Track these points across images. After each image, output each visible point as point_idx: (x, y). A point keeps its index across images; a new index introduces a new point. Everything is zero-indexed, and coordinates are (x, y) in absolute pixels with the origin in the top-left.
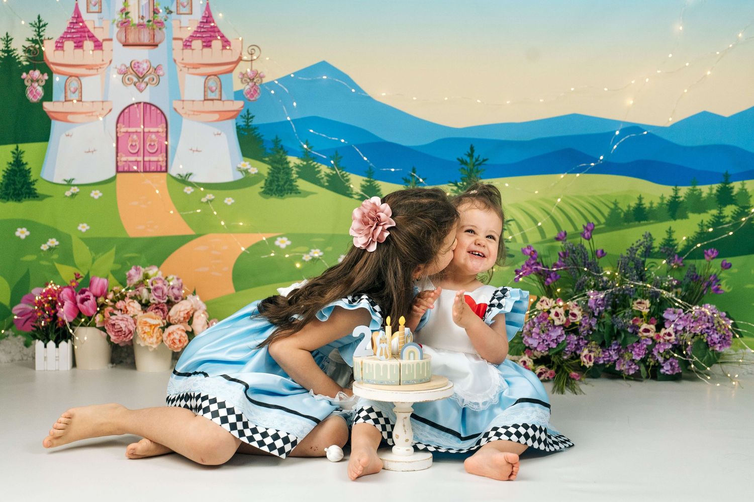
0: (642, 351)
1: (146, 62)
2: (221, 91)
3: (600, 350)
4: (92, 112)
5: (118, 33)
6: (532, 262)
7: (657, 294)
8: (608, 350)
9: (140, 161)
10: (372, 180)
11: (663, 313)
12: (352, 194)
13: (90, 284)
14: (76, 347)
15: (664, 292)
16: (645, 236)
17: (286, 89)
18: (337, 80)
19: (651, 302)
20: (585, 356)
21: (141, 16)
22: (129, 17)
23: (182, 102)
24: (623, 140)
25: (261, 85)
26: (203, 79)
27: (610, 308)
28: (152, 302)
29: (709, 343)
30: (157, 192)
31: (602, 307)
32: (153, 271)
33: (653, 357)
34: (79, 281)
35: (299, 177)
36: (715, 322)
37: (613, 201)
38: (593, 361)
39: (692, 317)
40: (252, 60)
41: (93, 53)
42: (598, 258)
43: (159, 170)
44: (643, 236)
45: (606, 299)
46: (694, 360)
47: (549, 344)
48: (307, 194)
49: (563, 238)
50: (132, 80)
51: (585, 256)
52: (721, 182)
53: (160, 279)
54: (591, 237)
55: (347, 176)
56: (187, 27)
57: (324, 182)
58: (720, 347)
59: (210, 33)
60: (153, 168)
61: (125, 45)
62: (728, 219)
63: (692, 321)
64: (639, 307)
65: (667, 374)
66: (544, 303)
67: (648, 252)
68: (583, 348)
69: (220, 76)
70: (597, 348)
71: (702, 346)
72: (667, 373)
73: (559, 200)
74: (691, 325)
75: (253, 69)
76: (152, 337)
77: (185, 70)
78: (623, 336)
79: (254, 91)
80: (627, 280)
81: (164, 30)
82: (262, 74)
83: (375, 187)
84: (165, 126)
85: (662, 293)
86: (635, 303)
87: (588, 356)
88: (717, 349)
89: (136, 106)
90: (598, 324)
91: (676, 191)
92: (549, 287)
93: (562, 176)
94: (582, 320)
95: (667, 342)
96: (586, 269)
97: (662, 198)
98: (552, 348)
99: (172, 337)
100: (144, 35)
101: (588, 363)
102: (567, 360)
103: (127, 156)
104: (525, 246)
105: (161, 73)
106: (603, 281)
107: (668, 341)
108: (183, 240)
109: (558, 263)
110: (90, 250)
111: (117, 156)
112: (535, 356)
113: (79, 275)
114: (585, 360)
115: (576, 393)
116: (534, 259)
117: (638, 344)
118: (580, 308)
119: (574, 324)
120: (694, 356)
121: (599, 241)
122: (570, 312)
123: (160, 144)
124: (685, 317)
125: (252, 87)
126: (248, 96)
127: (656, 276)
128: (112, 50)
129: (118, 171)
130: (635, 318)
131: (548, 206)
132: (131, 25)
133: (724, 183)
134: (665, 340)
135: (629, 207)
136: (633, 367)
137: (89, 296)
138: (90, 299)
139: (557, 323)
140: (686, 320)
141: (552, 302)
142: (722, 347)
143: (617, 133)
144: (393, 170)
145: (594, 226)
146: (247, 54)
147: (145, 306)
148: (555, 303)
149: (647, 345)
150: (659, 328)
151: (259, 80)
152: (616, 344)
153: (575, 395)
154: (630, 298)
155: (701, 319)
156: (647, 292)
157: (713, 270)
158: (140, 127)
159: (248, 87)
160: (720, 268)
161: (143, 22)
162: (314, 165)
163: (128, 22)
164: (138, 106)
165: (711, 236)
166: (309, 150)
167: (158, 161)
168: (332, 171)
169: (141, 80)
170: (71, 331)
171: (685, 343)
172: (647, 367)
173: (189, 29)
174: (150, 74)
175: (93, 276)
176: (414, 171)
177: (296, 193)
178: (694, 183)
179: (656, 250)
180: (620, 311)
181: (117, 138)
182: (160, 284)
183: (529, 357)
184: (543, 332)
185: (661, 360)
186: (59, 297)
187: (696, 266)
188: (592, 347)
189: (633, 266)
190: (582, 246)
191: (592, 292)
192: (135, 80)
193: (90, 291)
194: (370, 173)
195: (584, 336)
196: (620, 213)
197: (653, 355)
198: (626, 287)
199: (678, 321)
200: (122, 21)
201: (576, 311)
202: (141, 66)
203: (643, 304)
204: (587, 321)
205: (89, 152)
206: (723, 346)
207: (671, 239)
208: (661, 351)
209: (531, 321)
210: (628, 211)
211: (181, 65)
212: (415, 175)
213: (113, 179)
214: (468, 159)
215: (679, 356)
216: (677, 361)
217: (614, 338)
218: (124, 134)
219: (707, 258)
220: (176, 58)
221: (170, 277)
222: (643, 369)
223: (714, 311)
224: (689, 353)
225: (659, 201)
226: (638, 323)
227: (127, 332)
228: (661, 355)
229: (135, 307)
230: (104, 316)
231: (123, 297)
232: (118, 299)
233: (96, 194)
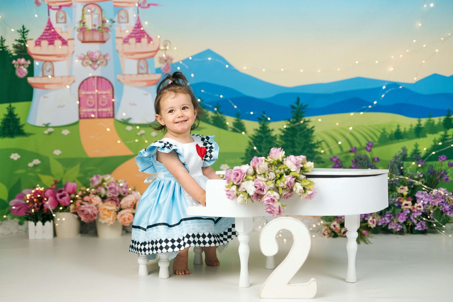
0: (404, 217)
1: (98, 52)
2: (147, 68)
3: (379, 217)
4: (61, 83)
7: (412, 183)
8: (384, 217)
9: (96, 112)
10: (239, 119)
11: (415, 194)
12: (227, 128)
13: (65, 186)
14: (57, 225)
16: (403, 149)
17: (187, 67)
18: (217, 60)
19: (409, 188)
21: (94, 24)
22: (85, 26)
23: (123, 76)
24: (387, 91)
25: (171, 64)
26: (136, 62)
28: (108, 196)
29: (443, 211)
30: (108, 130)
32: (108, 178)
36: (446, 198)
37: (382, 128)
38: (375, 224)
39: (433, 196)
40: (166, 50)
41: (61, 47)
42: (376, 163)
43: (108, 116)
46: (435, 222)
49: (354, 150)
50: (89, 63)
51: (368, 161)
52: (446, 115)
53: (113, 182)
54: (371, 150)
55: (224, 117)
57: (211, 121)
58: (450, 213)
59: (140, 34)
60: (104, 115)
61: (83, 42)
62: (450, 137)
63: (433, 198)
64: (401, 191)
65: (419, 231)
67: (404, 157)
68: (369, 216)
69: (147, 60)
70: (377, 216)
71: (439, 213)
72: (419, 229)
73: (351, 128)
74: (433, 201)
75: (167, 54)
76: (109, 217)
77: (125, 56)
78: (393, 208)
79: (167, 68)
80: (394, 175)
81: (110, 32)
82: (172, 58)
83: (241, 123)
84: (111, 90)
85: (415, 182)
86: (399, 188)
87: (372, 221)
88: (448, 214)
89: (92, 78)
91: (419, 121)
93: (352, 114)
95: (418, 211)
97: (411, 126)
99: (123, 217)
100: (96, 36)
101: (372, 225)
103: (86, 108)
104: (332, 156)
105: (108, 58)
107: (420, 210)
108: (126, 158)
109: (352, 166)
110: (63, 165)
111: (79, 109)
114: (371, 223)
115: (367, 243)
116: (338, 164)
117: (401, 213)
120: (435, 219)
121: (376, 152)
123: (109, 101)
124: (429, 196)
125: (166, 66)
126: (164, 71)
127: (410, 172)
128: (74, 46)
129: (80, 118)
130: (399, 197)
131: (343, 132)
132: (87, 30)
133: (447, 115)
134: (417, 210)
135: (392, 131)
136: (399, 226)
137: (65, 194)
138: (66, 196)
140: (429, 198)
142: (451, 214)
143: (384, 87)
144: (252, 113)
145: (372, 143)
146: (163, 46)
147: (104, 199)
149: (407, 213)
150: (413, 203)
151: (170, 61)
152: (388, 213)
153: (366, 245)
154: (397, 185)
155: (438, 197)
156: (406, 182)
157: (443, 168)
158: (95, 91)
159: (163, 66)
160: (447, 166)
161: (95, 28)
163: (85, 28)
165: (441, 147)
167: (108, 111)
168: (215, 115)
169: (95, 63)
171: (429, 211)
172: (407, 226)
173: (127, 31)
174: (101, 59)
176: (264, 113)
178: (430, 116)
179: (409, 156)
181: (80, 98)
182: (113, 185)
183: (337, 222)
185: (415, 222)
186: (44, 195)
187: (434, 165)
188: (374, 216)
189: (397, 167)
190: (366, 156)
192: (91, 63)
193: (65, 191)
194: (238, 115)
196: (387, 135)
197: (410, 219)
198: (394, 179)
199: (425, 199)
200: (80, 28)
202: (94, 54)
203: (404, 189)
205: (60, 107)
206: (451, 212)
207: (417, 149)
208: (415, 217)
210: (392, 134)
211: (122, 54)
212: (265, 116)
213: (77, 123)
214: (296, 105)
215: (426, 220)
216: (425, 222)
217: (387, 210)
218: (83, 96)
219: (440, 161)
220: (118, 49)
221: (120, 181)
222: (405, 228)
223: (445, 192)
224: (432, 217)
225: (409, 127)
226: (401, 201)
227: (93, 215)
228: (415, 219)
229: (97, 200)
230: (76, 206)
231: (88, 194)
232: (85, 195)
233: (66, 132)
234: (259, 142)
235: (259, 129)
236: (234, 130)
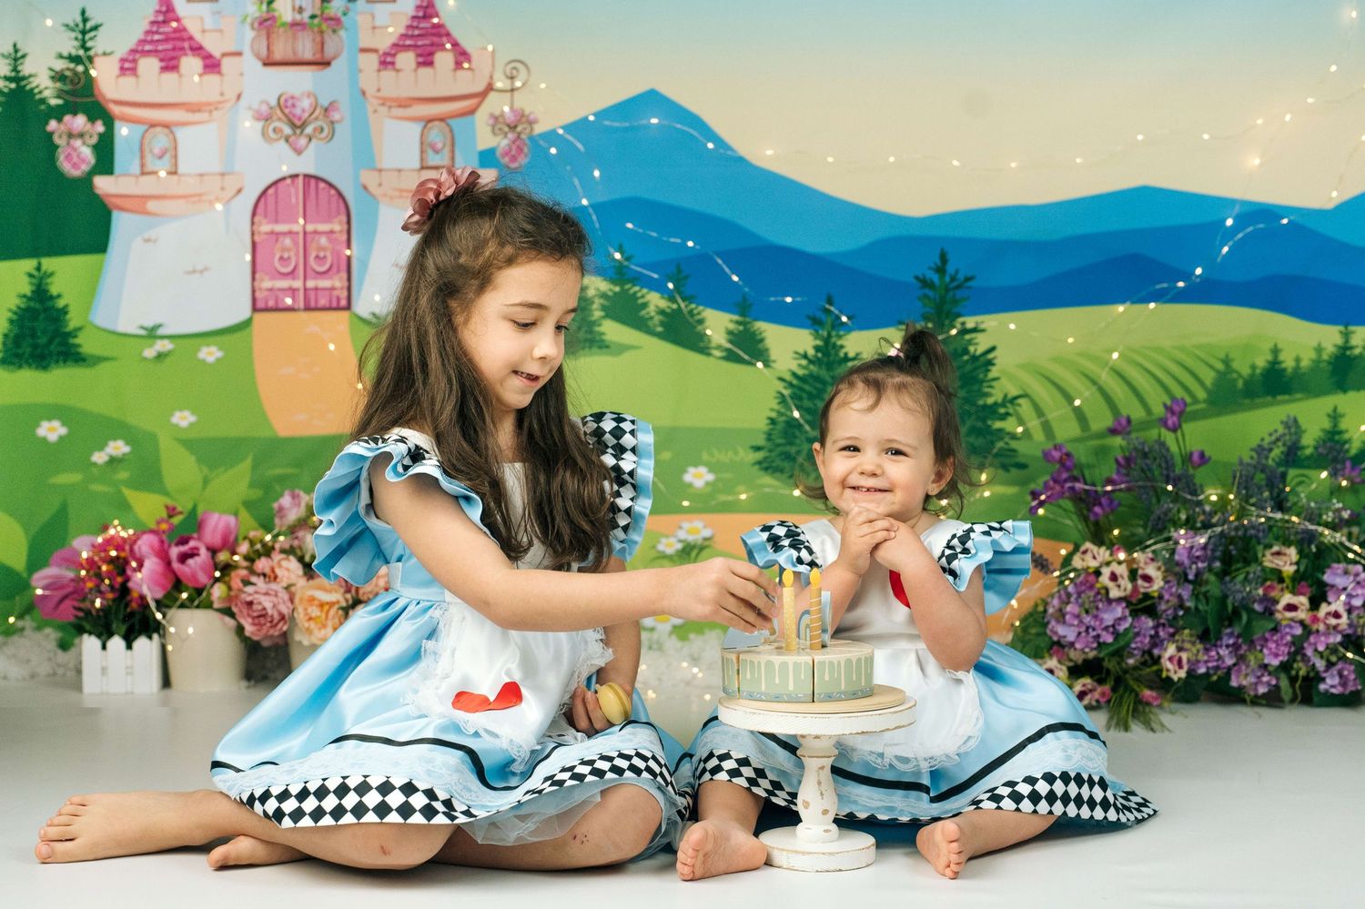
0: (1282, 648)
1: (309, 96)
2: (453, 151)
3: (1200, 646)
4: (200, 195)
5: (253, 40)
6: (1065, 475)
7: (1311, 537)
8: (1216, 646)
9: (298, 290)
10: (748, 319)
11: (1324, 573)
12: (708, 348)
13: (200, 526)
14: (170, 648)
15: (1327, 532)
16: (1286, 424)
17: (580, 146)
18: (679, 126)
19: (1300, 552)
20: (1171, 659)
21: (297, 7)
22: (274, 10)
23: (376, 174)
24: (1240, 235)
25: (531, 138)
26: (416, 128)
27: (1217, 564)
30: (332, 347)
31: (1203, 562)
33: (1305, 659)
34: (176, 520)
35: (607, 316)
37: (1222, 356)
38: (1186, 668)
40: (512, 90)
41: (201, 81)
42: (1194, 468)
43: (334, 305)
44: (1282, 422)
45: (1210, 547)
47: (1098, 636)
48: (622, 349)
49: (1124, 428)
50: (281, 131)
51: (1167, 462)
54: (1180, 426)
55: (699, 314)
56: (387, 27)
57: (655, 326)
59: (430, 38)
60: (323, 302)
61: (269, 63)
64: (1276, 561)
65: (1332, 694)
66: (1088, 557)
67: (1293, 455)
68: (1165, 643)
69: (451, 122)
70: (1193, 644)
72: (1334, 691)
73: (1115, 355)
75: (517, 105)
76: (325, 626)
77: (383, 110)
78: (1245, 617)
79: (517, 149)
80: (1253, 509)
81: (342, 33)
82: (532, 117)
83: (754, 334)
84: (344, 218)
85: (1321, 534)
86: (1268, 553)
87: (1175, 659)
89: (289, 181)
90: (1195, 596)
91: (1346, 335)
92: (1097, 524)
93: (1121, 308)
94: (1162, 588)
95: (1332, 631)
96: (1170, 488)
97: (1319, 350)
98: (1104, 643)
100: (304, 46)
101: (1175, 672)
102: (1135, 668)
103: (273, 278)
104: (1049, 446)
105: (336, 116)
106: (1204, 512)
107: (1335, 627)
109: (1114, 476)
110: (199, 461)
111: (253, 279)
112: (1071, 660)
113: (174, 509)
114: (1169, 665)
115: (1153, 730)
116: (1068, 469)
117: (1273, 635)
118: (1160, 564)
119: (1147, 596)
121: (1195, 435)
122: (1140, 572)
123: (337, 254)
125: (514, 142)
126: (507, 159)
127: (1309, 500)
128: (242, 74)
129: (255, 309)
130: (1268, 583)
131: (1092, 368)
132: (278, 24)
134: (1328, 626)
135: (1253, 367)
136: (1265, 679)
137: (197, 549)
138: (198, 555)
139: (1114, 593)
141: (1103, 553)
143: (1229, 222)
144: (789, 300)
145: (1185, 404)
146: (503, 77)
148: (1111, 555)
149: (1293, 636)
150: (1315, 603)
151: (525, 129)
152: (1231, 635)
153: (1151, 734)
154: (1259, 543)
156: (1293, 531)
158: (297, 222)
159: (505, 143)
161: (302, 19)
162: (635, 293)
163: (273, 18)
164: (293, 182)
166: (626, 263)
167: (333, 289)
168: (670, 304)
169: (298, 131)
170: (159, 616)
172: (1293, 680)
173: (391, 30)
174: (316, 119)
175: (205, 513)
176: (830, 302)
177: (600, 347)
179: (1308, 452)
180: (1238, 569)
181: (254, 245)
183: (1060, 662)
184: (1087, 612)
185: (1320, 664)
186: (132, 550)
188: (1183, 641)
189: (1264, 483)
190: (1162, 444)
191: (1182, 532)
192: (287, 130)
193: (199, 539)
194: (744, 308)
195: (1168, 620)
196: (1235, 380)
197: (1304, 655)
198: (1250, 521)
199: (1353, 589)
200: (261, 17)
201: (1151, 570)
202: (298, 103)
203: (1285, 554)
204: (1174, 590)
205: (194, 272)
207: (1337, 429)
208: (1321, 648)
209: (1062, 592)
210: (1253, 375)
211: (376, 102)
212: (832, 309)
213: (246, 324)
214: (935, 278)
215: (1357, 658)
216: (1352, 667)
217: (1226, 623)
218: (265, 237)
220: (365, 88)
222: (1284, 683)
225: (1313, 355)
226: (1273, 594)
227: (276, 617)
228: (1321, 655)
229: (290, 569)
230: (230, 588)
231: (268, 551)
232: (259, 555)
233: (210, 353)
234: (811, 397)
235: (811, 352)
236: (731, 357)
